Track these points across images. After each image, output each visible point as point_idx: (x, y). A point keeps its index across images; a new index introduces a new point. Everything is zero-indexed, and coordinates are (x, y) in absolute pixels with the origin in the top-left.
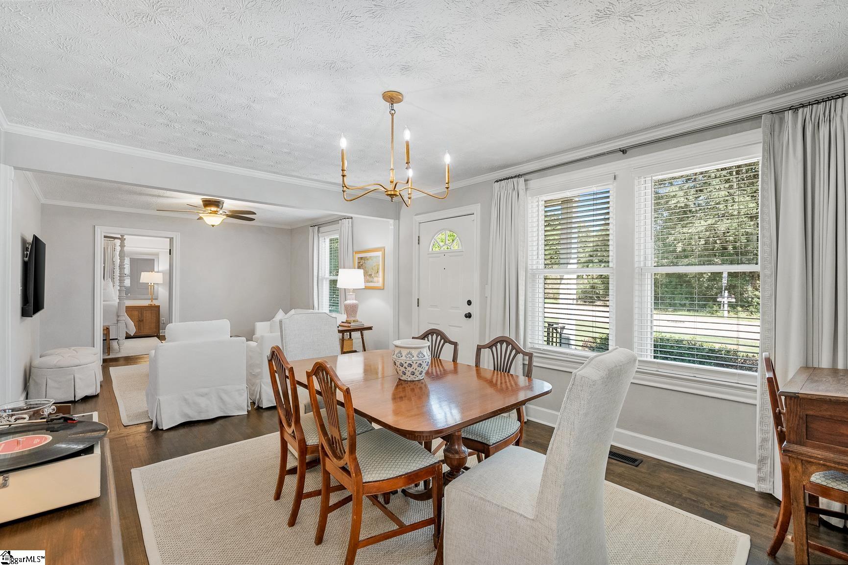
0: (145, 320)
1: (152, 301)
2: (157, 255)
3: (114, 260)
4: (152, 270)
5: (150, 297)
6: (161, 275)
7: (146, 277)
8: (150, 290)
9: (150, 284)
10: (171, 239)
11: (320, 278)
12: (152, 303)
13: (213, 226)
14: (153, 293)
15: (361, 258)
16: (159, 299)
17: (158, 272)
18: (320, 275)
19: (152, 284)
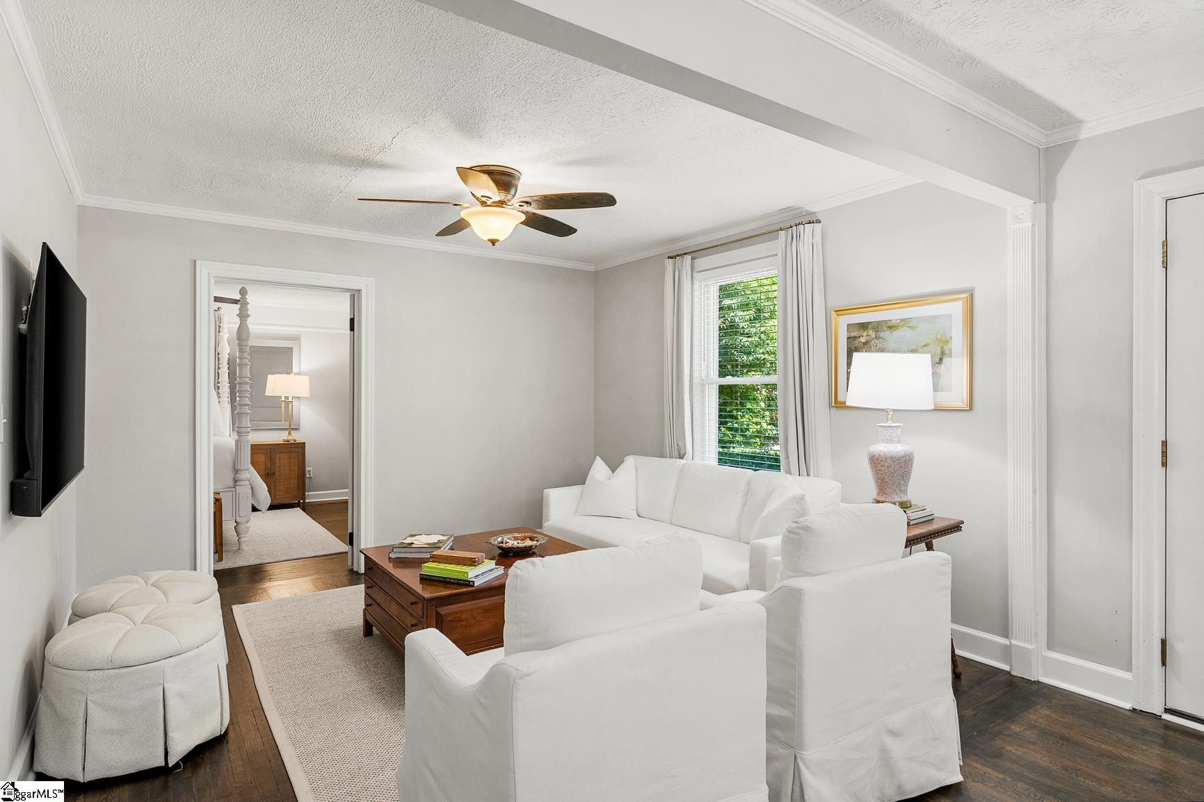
0: (277, 473)
1: (289, 434)
2: (297, 339)
3: (219, 350)
4: (289, 371)
5: (285, 424)
6: (305, 381)
7: (276, 385)
8: (283, 410)
9: (283, 399)
10: (355, 296)
11: (696, 381)
12: (290, 438)
13: (493, 242)
14: (289, 417)
15: (864, 326)
16: (301, 428)
17: (299, 374)
18: (696, 374)
19: (290, 400)
